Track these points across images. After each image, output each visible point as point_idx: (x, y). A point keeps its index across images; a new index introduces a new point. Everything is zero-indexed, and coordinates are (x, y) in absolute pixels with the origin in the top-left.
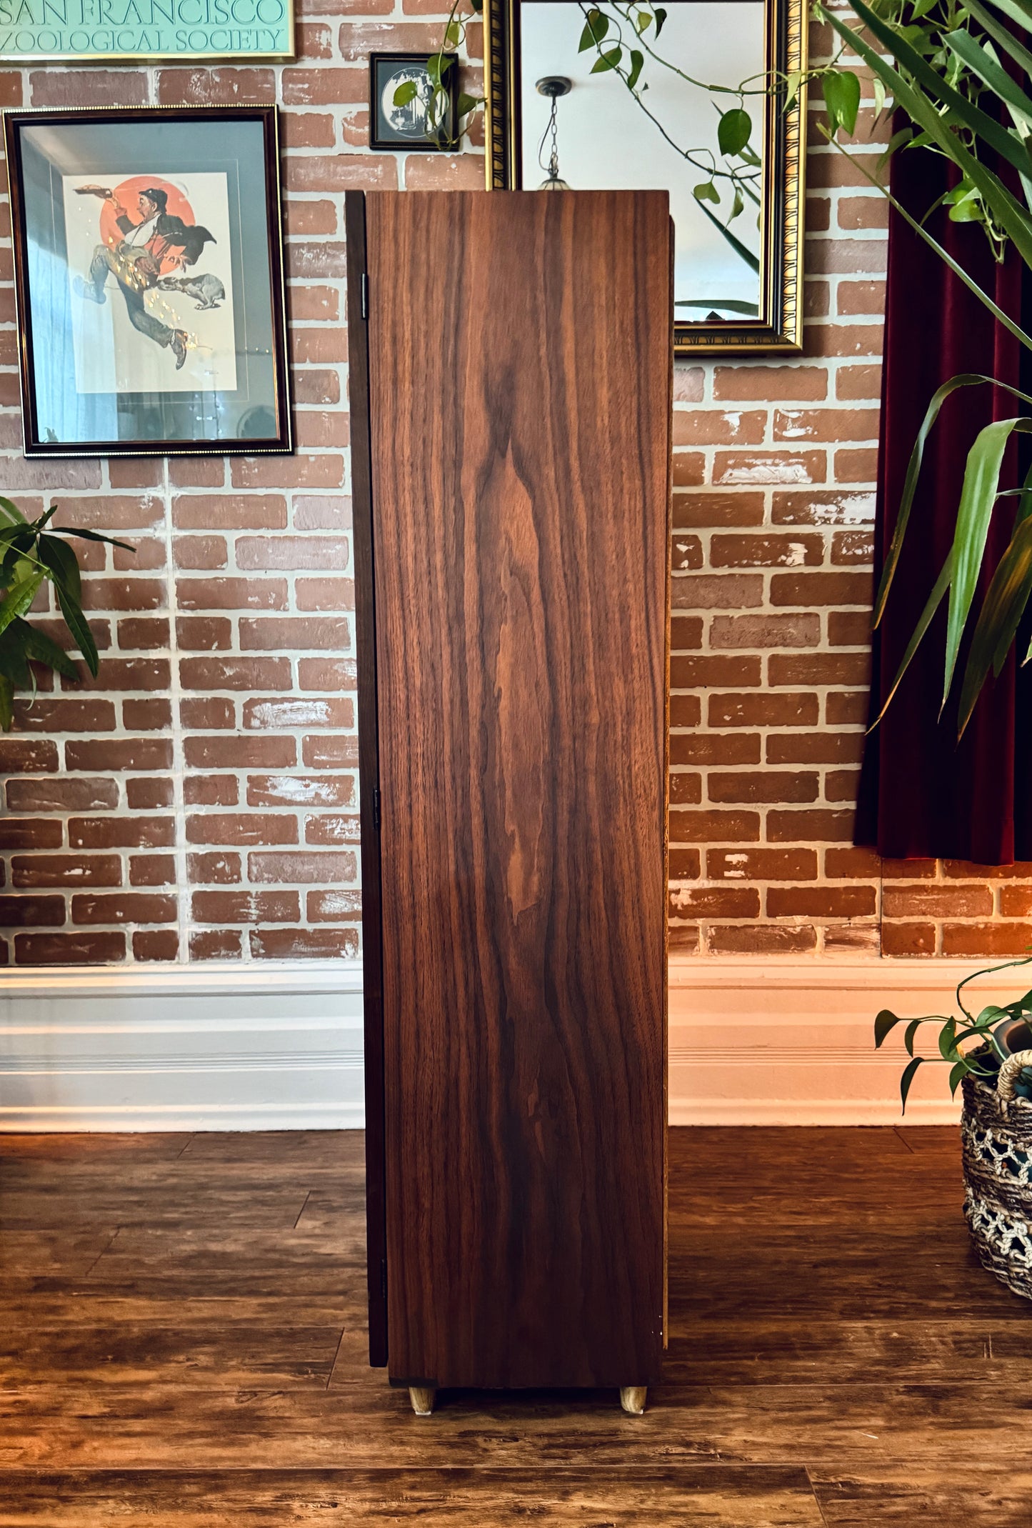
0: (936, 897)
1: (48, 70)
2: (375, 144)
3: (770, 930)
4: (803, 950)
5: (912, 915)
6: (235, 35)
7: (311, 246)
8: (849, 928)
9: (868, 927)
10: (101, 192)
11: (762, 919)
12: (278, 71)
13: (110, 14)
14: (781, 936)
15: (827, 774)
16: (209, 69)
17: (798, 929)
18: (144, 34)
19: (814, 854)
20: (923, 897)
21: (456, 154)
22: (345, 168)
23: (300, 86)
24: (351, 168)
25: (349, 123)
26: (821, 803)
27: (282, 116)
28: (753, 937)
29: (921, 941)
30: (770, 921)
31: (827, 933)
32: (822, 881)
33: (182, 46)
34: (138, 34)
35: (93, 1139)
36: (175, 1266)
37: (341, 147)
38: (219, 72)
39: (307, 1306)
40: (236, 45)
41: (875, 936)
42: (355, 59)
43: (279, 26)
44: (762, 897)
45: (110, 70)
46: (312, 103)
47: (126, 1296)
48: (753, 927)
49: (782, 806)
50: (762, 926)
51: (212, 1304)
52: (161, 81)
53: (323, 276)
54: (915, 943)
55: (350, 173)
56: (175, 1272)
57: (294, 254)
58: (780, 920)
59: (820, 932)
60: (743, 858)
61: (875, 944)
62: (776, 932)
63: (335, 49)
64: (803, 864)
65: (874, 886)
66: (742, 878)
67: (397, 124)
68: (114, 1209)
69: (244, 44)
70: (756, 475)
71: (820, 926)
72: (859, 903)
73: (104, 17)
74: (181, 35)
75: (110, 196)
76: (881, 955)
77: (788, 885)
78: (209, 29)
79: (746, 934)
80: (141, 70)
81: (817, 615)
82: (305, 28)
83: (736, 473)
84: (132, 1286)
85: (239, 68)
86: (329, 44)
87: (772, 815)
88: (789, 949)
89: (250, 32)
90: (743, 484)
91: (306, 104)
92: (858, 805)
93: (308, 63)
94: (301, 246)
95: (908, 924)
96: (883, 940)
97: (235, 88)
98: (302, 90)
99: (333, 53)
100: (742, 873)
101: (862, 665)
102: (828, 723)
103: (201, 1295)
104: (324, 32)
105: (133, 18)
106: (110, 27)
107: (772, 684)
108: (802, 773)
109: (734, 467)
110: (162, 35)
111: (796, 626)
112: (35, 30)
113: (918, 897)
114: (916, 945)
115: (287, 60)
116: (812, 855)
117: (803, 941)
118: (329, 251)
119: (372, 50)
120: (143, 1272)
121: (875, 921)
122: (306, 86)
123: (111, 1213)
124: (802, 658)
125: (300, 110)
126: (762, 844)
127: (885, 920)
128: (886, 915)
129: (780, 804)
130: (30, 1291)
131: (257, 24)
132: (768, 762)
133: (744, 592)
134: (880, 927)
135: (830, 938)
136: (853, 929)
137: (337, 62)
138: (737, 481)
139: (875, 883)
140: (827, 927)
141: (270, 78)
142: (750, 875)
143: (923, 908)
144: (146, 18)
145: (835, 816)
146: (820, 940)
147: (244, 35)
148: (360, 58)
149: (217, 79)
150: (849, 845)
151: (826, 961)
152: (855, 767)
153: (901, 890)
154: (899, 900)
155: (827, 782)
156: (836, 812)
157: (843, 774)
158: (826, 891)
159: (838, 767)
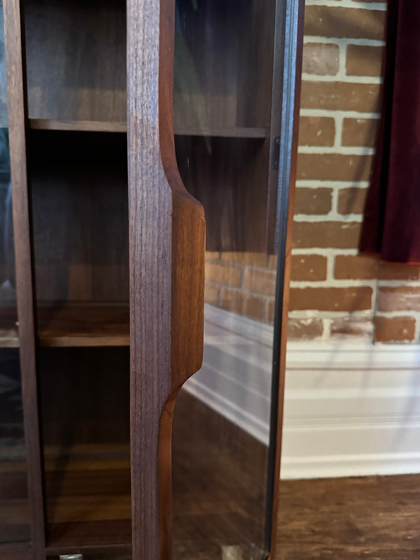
0: (418, 295)
4: (312, 338)
5: (400, 310)
8: (349, 321)
9: (366, 320)
14: (295, 327)
15: (339, 190)
17: (309, 321)
19: (325, 259)
20: (409, 296)
26: (334, 216)
29: (405, 331)
31: (332, 325)
32: (331, 282)
41: (369, 327)
49: (300, 217)
54: (401, 332)
58: (295, 315)
59: (327, 324)
61: (369, 334)
62: (292, 324)
65: (372, 286)
71: (327, 319)
72: (359, 300)
76: (373, 342)
81: (337, 47)
88: (301, 337)
92: (363, 218)
95: (396, 318)
96: (375, 330)
101: (373, 95)
102: (342, 145)
108: (319, 189)
111: (319, 55)
114: (401, 334)
116: (323, 260)
117: (312, 331)
121: (370, 315)
124: (323, 84)
127: (379, 314)
128: (380, 310)
134: (374, 320)
135: (335, 328)
136: (353, 321)
139: (373, 284)
140: (332, 319)
143: (409, 304)
145: (344, 227)
146: (327, 330)
150: (354, 252)
151: (329, 347)
152: (364, 185)
153: (392, 290)
154: (391, 297)
155: (340, 197)
156: (345, 224)
157: (354, 191)
158: (333, 290)
159: (348, 185)
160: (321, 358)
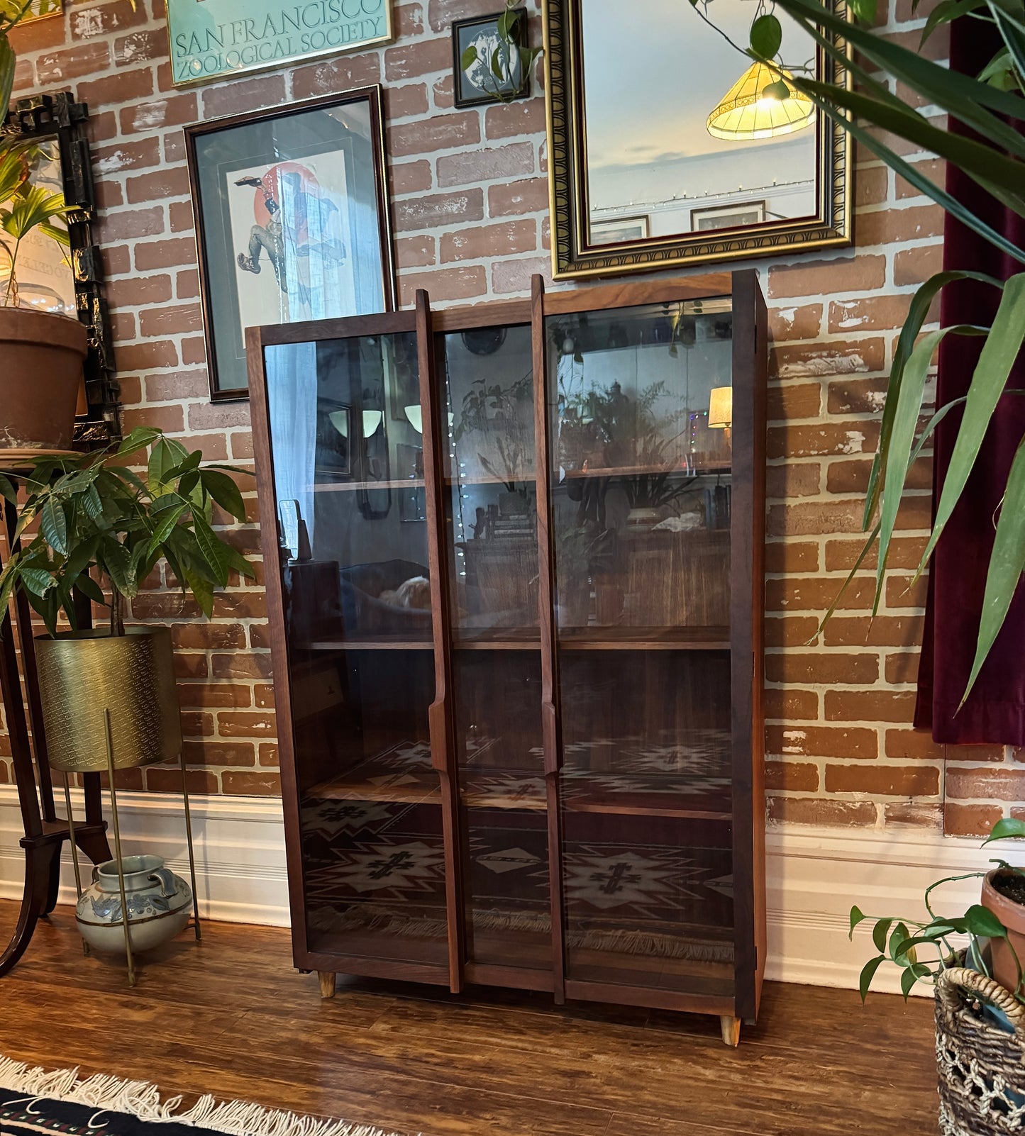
0: (1003, 780)
1: (215, 87)
2: (459, 104)
3: (828, 803)
4: (862, 825)
5: (978, 797)
6: (346, 28)
7: (412, 202)
8: (910, 807)
9: (932, 806)
10: (253, 182)
11: (821, 792)
12: (382, 53)
13: (254, 32)
14: (840, 810)
15: (887, 656)
16: (329, 62)
17: (858, 805)
18: (278, 43)
19: (875, 734)
20: (989, 780)
21: (528, 100)
22: (437, 129)
23: (399, 63)
24: (441, 128)
25: (439, 89)
26: (881, 684)
27: (384, 92)
28: (812, 809)
29: (987, 823)
30: (829, 796)
31: (887, 810)
32: (882, 760)
33: (306, 47)
34: (274, 44)
35: (271, 932)
36: (267, 1049)
37: (434, 111)
38: (336, 64)
39: (340, 1098)
40: (346, 38)
41: (938, 815)
42: (442, 30)
43: (378, 14)
44: (821, 773)
45: (257, 77)
46: (409, 76)
47: (222, 1068)
48: (812, 800)
49: (840, 687)
50: (821, 800)
51: (276, 1085)
52: (294, 80)
53: (422, 227)
54: (980, 825)
55: (441, 133)
56: (264, 1055)
57: (398, 211)
58: (839, 795)
59: (880, 809)
60: (802, 735)
61: (937, 824)
62: (835, 806)
63: (426, 25)
64: (865, 743)
65: (937, 767)
66: (800, 754)
67: (477, 82)
68: (253, 994)
69: (353, 36)
70: (812, 367)
71: (881, 804)
72: (922, 783)
73: (250, 36)
74: (306, 39)
75: (260, 184)
76: (944, 834)
77: (847, 762)
78: (325, 28)
79: (805, 806)
80: (280, 73)
82: (401, 10)
83: (792, 367)
84: (229, 1062)
85: (351, 56)
86: (421, 21)
87: (830, 695)
88: (848, 823)
89: (356, 24)
90: (798, 377)
91: (404, 77)
92: (919, 687)
93: (406, 41)
94: (404, 203)
95: (973, 806)
96: (945, 820)
97: (349, 75)
98: (401, 66)
99: (425, 29)
100: (801, 749)
102: (888, 607)
103: (272, 1076)
104: (416, 10)
105: (270, 31)
106: (255, 42)
107: (829, 569)
108: (861, 655)
109: (789, 362)
110: (291, 40)
111: (853, 513)
112: (203, 57)
113: (984, 780)
114: (981, 827)
115: (388, 42)
116: (872, 735)
117: (863, 817)
118: (426, 205)
119: (454, 19)
120: (243, 1052)
121: (937, 801)
122: (403, 62)
123: (250, 997)
124: (860, 543)
125: (399, 84)
126: (821, 722)
127: (948, 800)
128: (950, 796)
129: (839, 684)
130: (164, 1055)
131: (363, 16)
132: (826, 644)
133: (800, 481)
134: (943, 808)
135: (891, 815)
136: (914, 807)
137: (428, 35)
138: (793, 374)
139: (938, 764)
140: (887, 804)
141: (375, 60)
142: (808, 751)
143: (990, 790)
144: (279, 30)
145: (896, 697)
146: (881, 817)
147: (352, 28)
148: (446, 28)
149: (336, 70)
150: (910, 726)
151: (886, 837)
152: (917, 650)
153: (966, 772)
154: (964, 781)
155: (887, 664)
156: (898, 694)
157: (904, 656)
158: (886, 769)
159: (898, 650)
160: (873, 849)
